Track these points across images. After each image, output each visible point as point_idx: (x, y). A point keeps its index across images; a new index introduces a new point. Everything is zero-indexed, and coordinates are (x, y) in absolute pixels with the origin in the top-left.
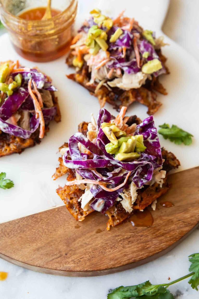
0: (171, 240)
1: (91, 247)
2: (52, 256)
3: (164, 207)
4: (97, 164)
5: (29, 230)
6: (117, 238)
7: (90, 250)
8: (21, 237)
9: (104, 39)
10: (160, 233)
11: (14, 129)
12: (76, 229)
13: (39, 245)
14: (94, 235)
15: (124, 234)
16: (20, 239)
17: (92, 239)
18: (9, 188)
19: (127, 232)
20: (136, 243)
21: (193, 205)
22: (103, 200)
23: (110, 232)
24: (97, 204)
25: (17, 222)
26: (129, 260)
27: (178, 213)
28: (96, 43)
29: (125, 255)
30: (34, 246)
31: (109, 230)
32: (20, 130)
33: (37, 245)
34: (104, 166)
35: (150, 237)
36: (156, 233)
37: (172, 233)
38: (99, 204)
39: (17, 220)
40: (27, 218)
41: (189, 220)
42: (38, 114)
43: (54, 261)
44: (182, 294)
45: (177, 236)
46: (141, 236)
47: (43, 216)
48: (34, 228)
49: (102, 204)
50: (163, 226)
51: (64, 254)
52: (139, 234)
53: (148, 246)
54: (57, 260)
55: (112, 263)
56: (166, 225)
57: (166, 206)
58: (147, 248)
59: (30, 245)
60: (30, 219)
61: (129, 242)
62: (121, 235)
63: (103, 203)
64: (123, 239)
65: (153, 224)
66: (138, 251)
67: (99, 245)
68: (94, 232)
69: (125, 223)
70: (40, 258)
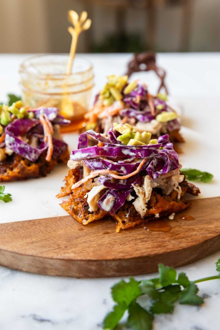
0: (192, 242)
1: (96, 243)
2: (49, 248)
3: (183, 220)
4: (107, 152)
5: (24, 229)
6: (128, 238)
7: (95, 245)
8: (13, 234)
9: (118, 89)
10: (179, 236)
11: (20, 144)
12: (79, 231)
13: (34, 240)
14: (101, 235)
15: (136, 236)
16: (12, 235)
17: (98, 238)
18: (6, 202)
19: (140, 235)
20: (152, 242)
21: (217, 220)
22: (113, 196)
23: (119, 234)
24: (105, 200)
25: (11, 224)
26: (142, 253)
27: (200, 225)
28: (110, 94)
29: (137, 250)
30: (28, 240)
31: (118, 233)
32: (26, 146)
33: (31, 240)
34: (115, 156)
35: (167, 239)
36: (175, 236)
37: (194, 237)
38: (108, 201)
39: (11, 223)
40: (23, 222)
41: (214, 229)
42: (47, 137)
43: (50, 251)
44: (210, 297)
45: (200, 239)
46: (157, 238)
47: (42, 221)
48: (29, 229)
49: (111, 202)
50: (183, 232)
51: (63, 247)
52: (155, 236)
53: (165, 245)
54: (54, 251)
55: (121, 255)
56: (186, 232)
57: (186, 219)
58: (164, 246)
59: (23, 240)
60: (26, 223)
61: (143, 241)
62: (132, 236)
63: (113, 199)
64: (136, 239)
65: (171, 230)
66: (153, 248)
67: (106, 242)
68: (101, 234)
69: (137, 229)
70: (33, 249)
